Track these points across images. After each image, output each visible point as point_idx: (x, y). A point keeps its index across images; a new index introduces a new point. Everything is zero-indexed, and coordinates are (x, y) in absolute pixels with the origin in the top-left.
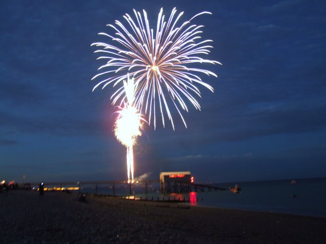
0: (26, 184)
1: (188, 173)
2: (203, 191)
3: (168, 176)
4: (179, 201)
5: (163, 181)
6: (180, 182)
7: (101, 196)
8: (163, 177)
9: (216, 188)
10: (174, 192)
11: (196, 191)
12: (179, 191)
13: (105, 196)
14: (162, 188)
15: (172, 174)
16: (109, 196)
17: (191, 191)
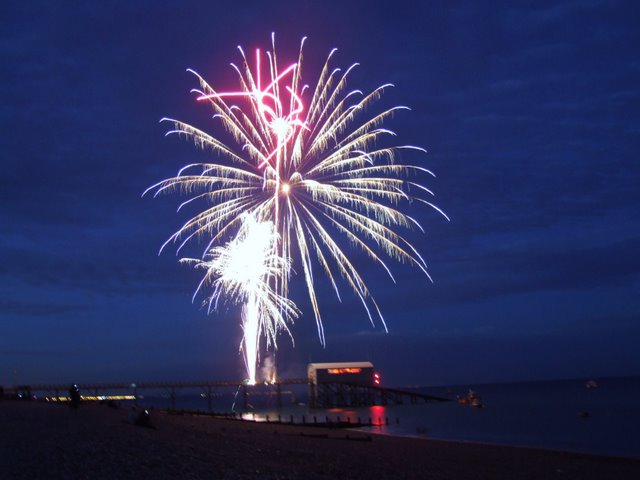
0: (22, 388)
1: (368, 364)
2: (399, 403)
3: (325, 371)
4: (348, 425)
5: (315, 383)
6: (349, 384)
7: (181, 413)
8: (315, 374)
9: (427, 398)
10: (339, 406)
11: (383, 404)
12: (349, 404)
13: (192, 413)
14: (313, 397)
15: (334, 368)
16: (198, 413)
17: (374, 405)
